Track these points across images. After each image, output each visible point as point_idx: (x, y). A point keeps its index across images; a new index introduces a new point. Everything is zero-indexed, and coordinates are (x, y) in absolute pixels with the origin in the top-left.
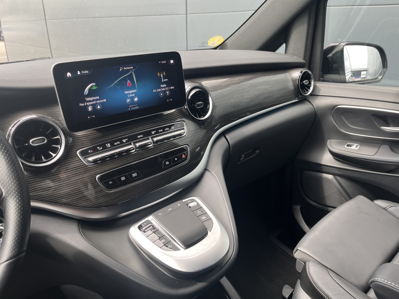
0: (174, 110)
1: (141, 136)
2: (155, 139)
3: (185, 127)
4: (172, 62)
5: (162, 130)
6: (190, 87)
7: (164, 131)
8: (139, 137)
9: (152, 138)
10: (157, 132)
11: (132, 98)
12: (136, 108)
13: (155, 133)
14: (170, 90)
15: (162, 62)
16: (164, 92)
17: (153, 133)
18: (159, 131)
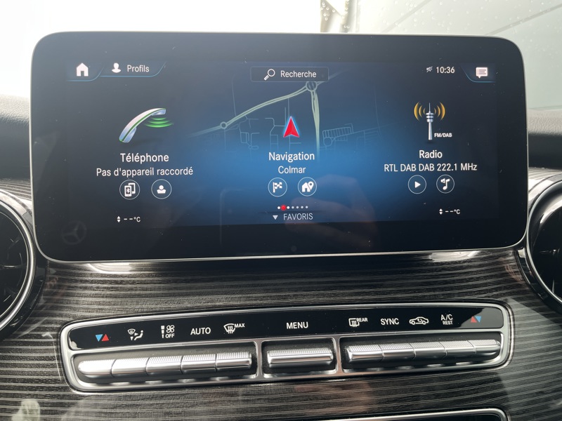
0: (471, 254)
1: (302, 325)
2: (355, 352)
3: (505, 331)
4: (482, 72)
5: (394, 321)
6: (548, 183)
7: (404, 325)
8: (291, 326)
9: (344, 343)
10: (373, 325)
11: (294, 181)
12: (304, 216)
13: (363, 328)
14: (457, 175)
15: (441, 70)
16: (432, 177)
17: (354, 323)
18: (383, 322)
